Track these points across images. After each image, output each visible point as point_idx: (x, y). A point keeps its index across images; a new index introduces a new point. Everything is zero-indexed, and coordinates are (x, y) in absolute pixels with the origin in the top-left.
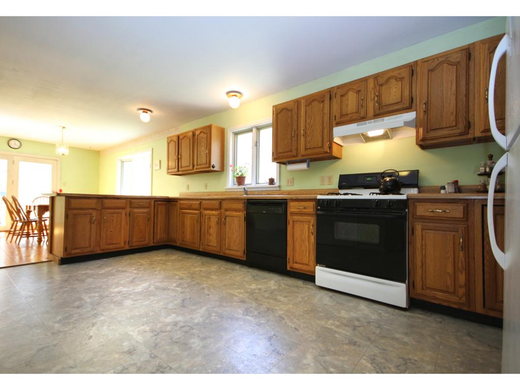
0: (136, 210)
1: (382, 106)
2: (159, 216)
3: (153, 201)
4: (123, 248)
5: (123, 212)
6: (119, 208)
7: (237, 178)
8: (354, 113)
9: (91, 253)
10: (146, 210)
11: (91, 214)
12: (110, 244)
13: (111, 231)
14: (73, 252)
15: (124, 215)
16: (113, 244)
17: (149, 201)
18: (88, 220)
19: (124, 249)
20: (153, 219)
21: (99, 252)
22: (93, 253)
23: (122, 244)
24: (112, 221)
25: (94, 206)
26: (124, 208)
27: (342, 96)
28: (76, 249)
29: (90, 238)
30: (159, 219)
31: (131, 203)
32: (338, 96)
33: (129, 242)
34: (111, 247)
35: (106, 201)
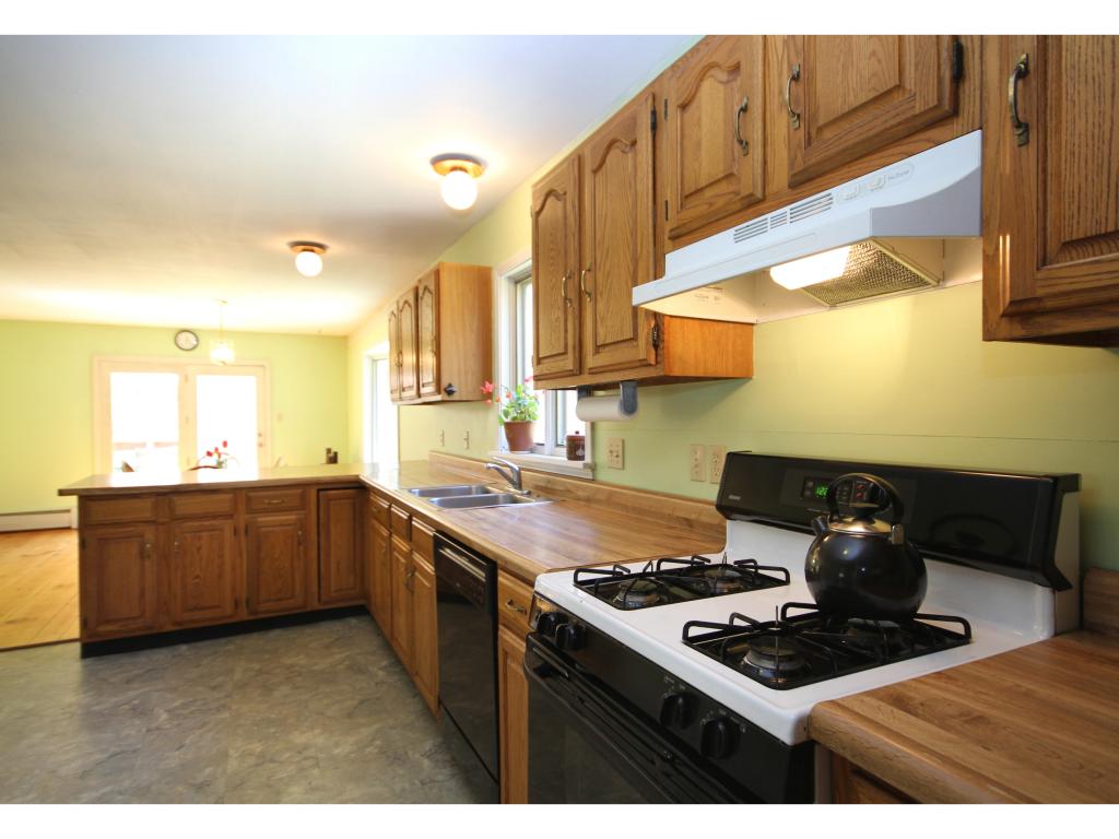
0: (262, 519)
1: (820, 130)
2: (333, 531)
3: (313, 492)
4: (230, 617)
5: (228, 526)
6: (215, 516)
7: (508, 426)
8: (718, 181)
9: (149, 632)
10: (292, 517)
11: (142, 536)
12: (196, 609)
13: (197, 577)
14: (103, 629)
15: (228, 532)
16: (202, 609)
17: (299, 491)
18: (135, 550)
19: (234, 620)
20: (314, 536)
21: (169, 628)
22: (155, 631)
23: (229, 610)
24: (199, 549)
25: (148, 515)
26: (231, 516)
27: (684, 107)
28: (108, 622)
29: (142, 595)
30: (333, 537)
31: (249, 499)
32: (672, 109)
33: (248, 601)
34: (198, 615)
35: (178, 500)
